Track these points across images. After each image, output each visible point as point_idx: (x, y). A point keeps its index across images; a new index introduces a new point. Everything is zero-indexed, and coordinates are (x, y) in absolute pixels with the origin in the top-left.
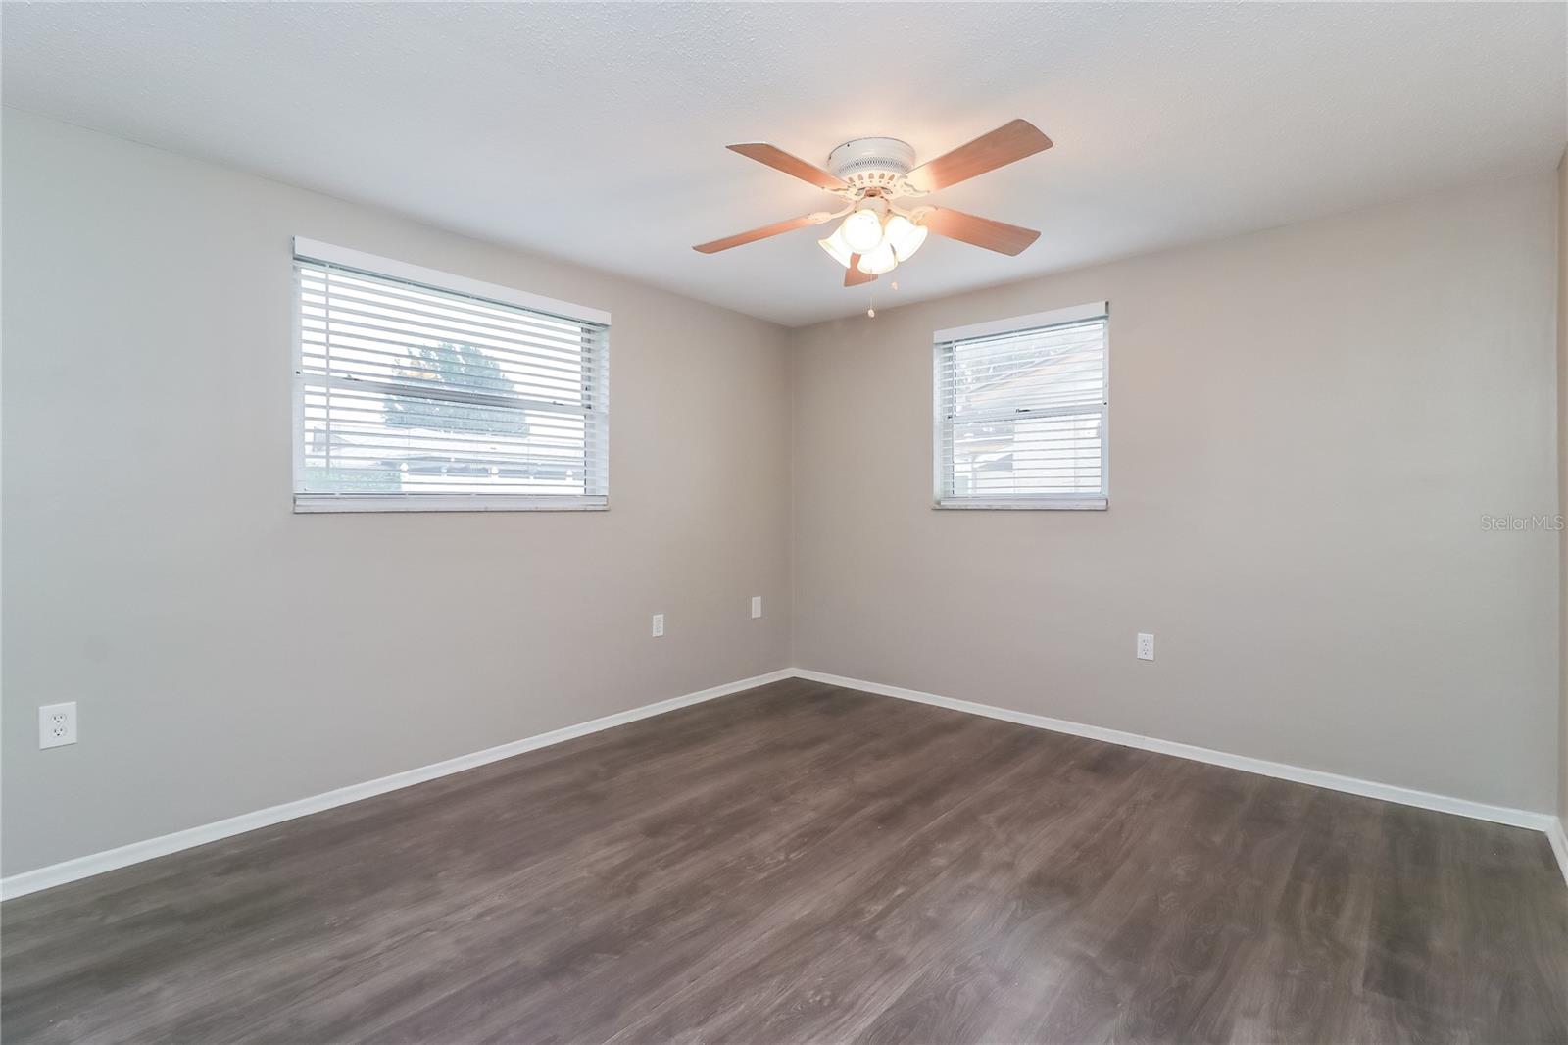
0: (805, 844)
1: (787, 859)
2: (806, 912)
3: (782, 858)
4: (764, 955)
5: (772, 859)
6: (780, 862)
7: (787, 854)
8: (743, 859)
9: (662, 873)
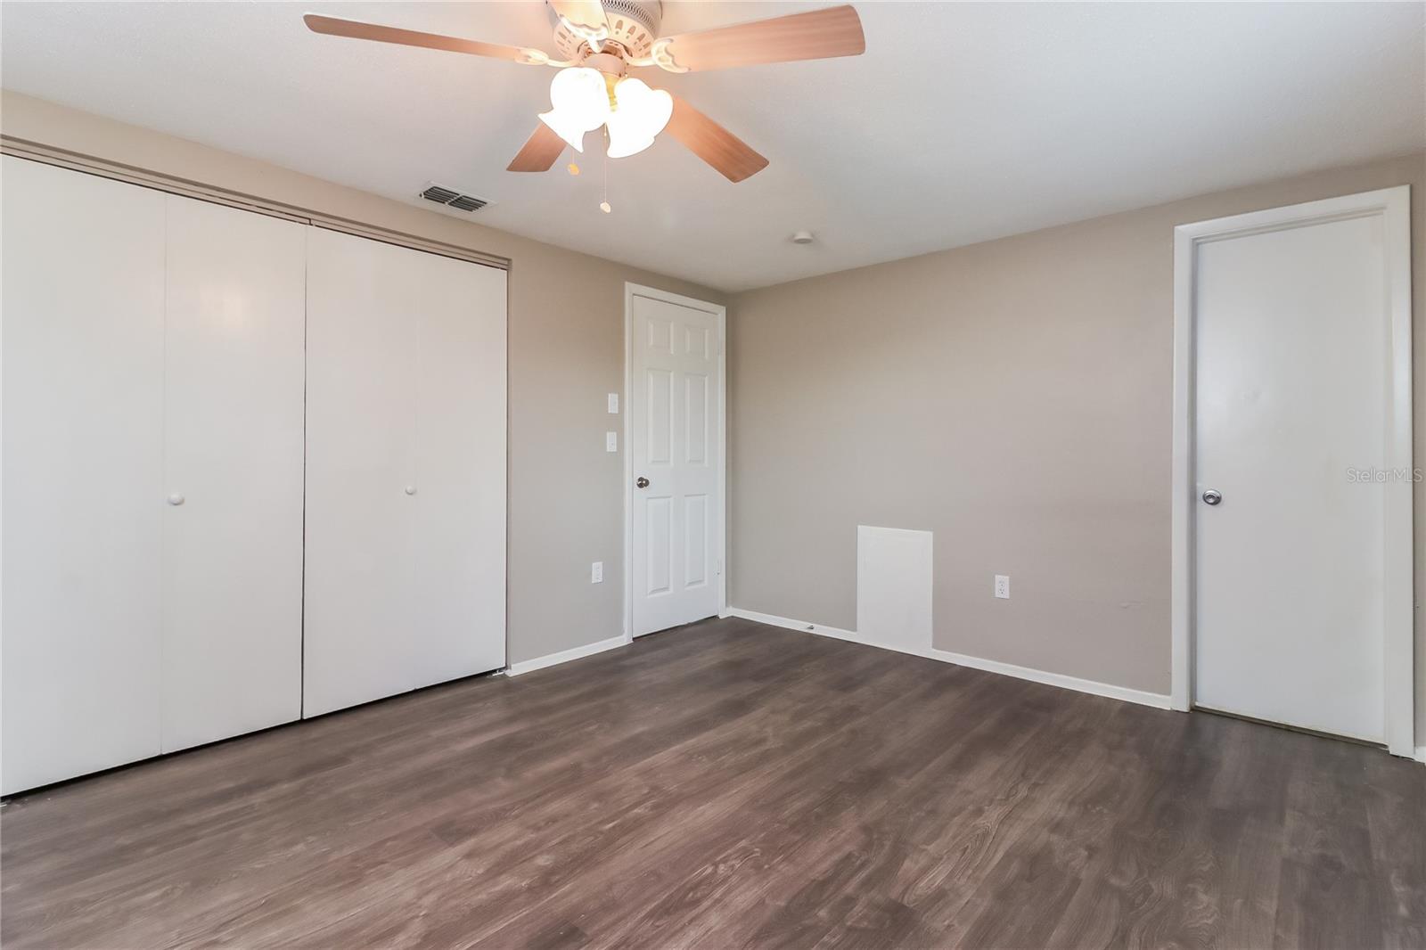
0: (691, 889)
1: (716, 865)
2: (701, 808)
3: (722, 867)
4: (735, 779)
5: (733, 866)
6: (724, 861)
7: (715, 872)
8: (766, 867)
9: (848, 848)
